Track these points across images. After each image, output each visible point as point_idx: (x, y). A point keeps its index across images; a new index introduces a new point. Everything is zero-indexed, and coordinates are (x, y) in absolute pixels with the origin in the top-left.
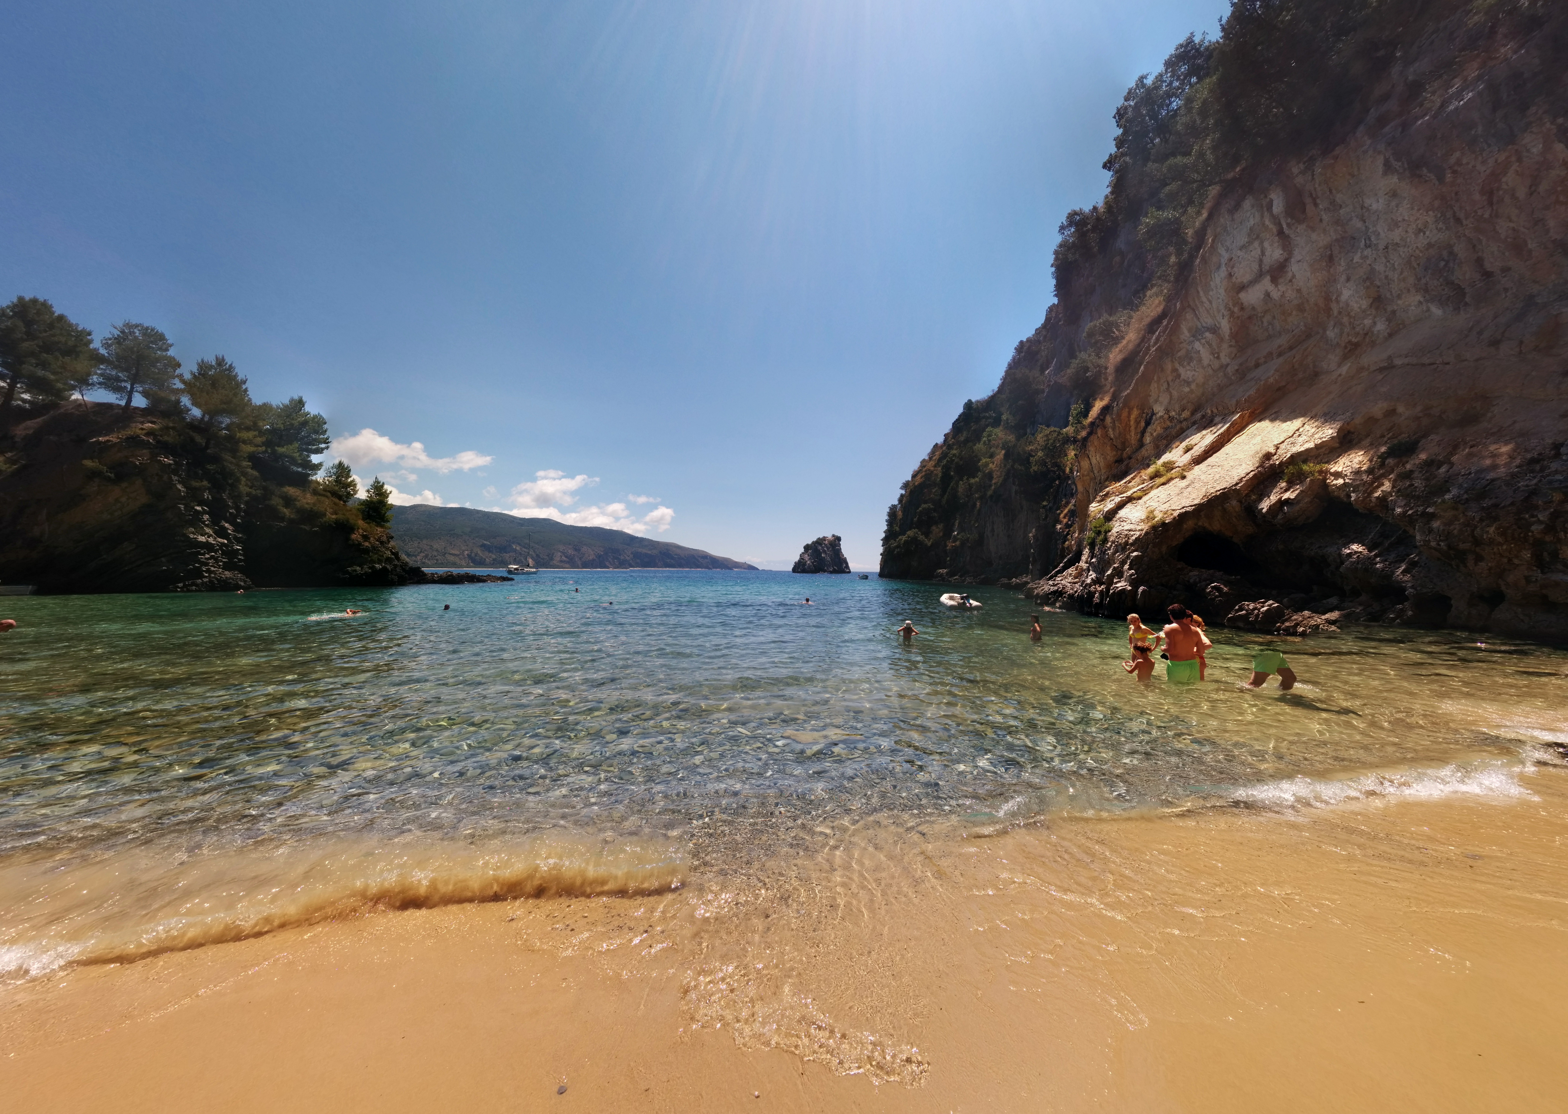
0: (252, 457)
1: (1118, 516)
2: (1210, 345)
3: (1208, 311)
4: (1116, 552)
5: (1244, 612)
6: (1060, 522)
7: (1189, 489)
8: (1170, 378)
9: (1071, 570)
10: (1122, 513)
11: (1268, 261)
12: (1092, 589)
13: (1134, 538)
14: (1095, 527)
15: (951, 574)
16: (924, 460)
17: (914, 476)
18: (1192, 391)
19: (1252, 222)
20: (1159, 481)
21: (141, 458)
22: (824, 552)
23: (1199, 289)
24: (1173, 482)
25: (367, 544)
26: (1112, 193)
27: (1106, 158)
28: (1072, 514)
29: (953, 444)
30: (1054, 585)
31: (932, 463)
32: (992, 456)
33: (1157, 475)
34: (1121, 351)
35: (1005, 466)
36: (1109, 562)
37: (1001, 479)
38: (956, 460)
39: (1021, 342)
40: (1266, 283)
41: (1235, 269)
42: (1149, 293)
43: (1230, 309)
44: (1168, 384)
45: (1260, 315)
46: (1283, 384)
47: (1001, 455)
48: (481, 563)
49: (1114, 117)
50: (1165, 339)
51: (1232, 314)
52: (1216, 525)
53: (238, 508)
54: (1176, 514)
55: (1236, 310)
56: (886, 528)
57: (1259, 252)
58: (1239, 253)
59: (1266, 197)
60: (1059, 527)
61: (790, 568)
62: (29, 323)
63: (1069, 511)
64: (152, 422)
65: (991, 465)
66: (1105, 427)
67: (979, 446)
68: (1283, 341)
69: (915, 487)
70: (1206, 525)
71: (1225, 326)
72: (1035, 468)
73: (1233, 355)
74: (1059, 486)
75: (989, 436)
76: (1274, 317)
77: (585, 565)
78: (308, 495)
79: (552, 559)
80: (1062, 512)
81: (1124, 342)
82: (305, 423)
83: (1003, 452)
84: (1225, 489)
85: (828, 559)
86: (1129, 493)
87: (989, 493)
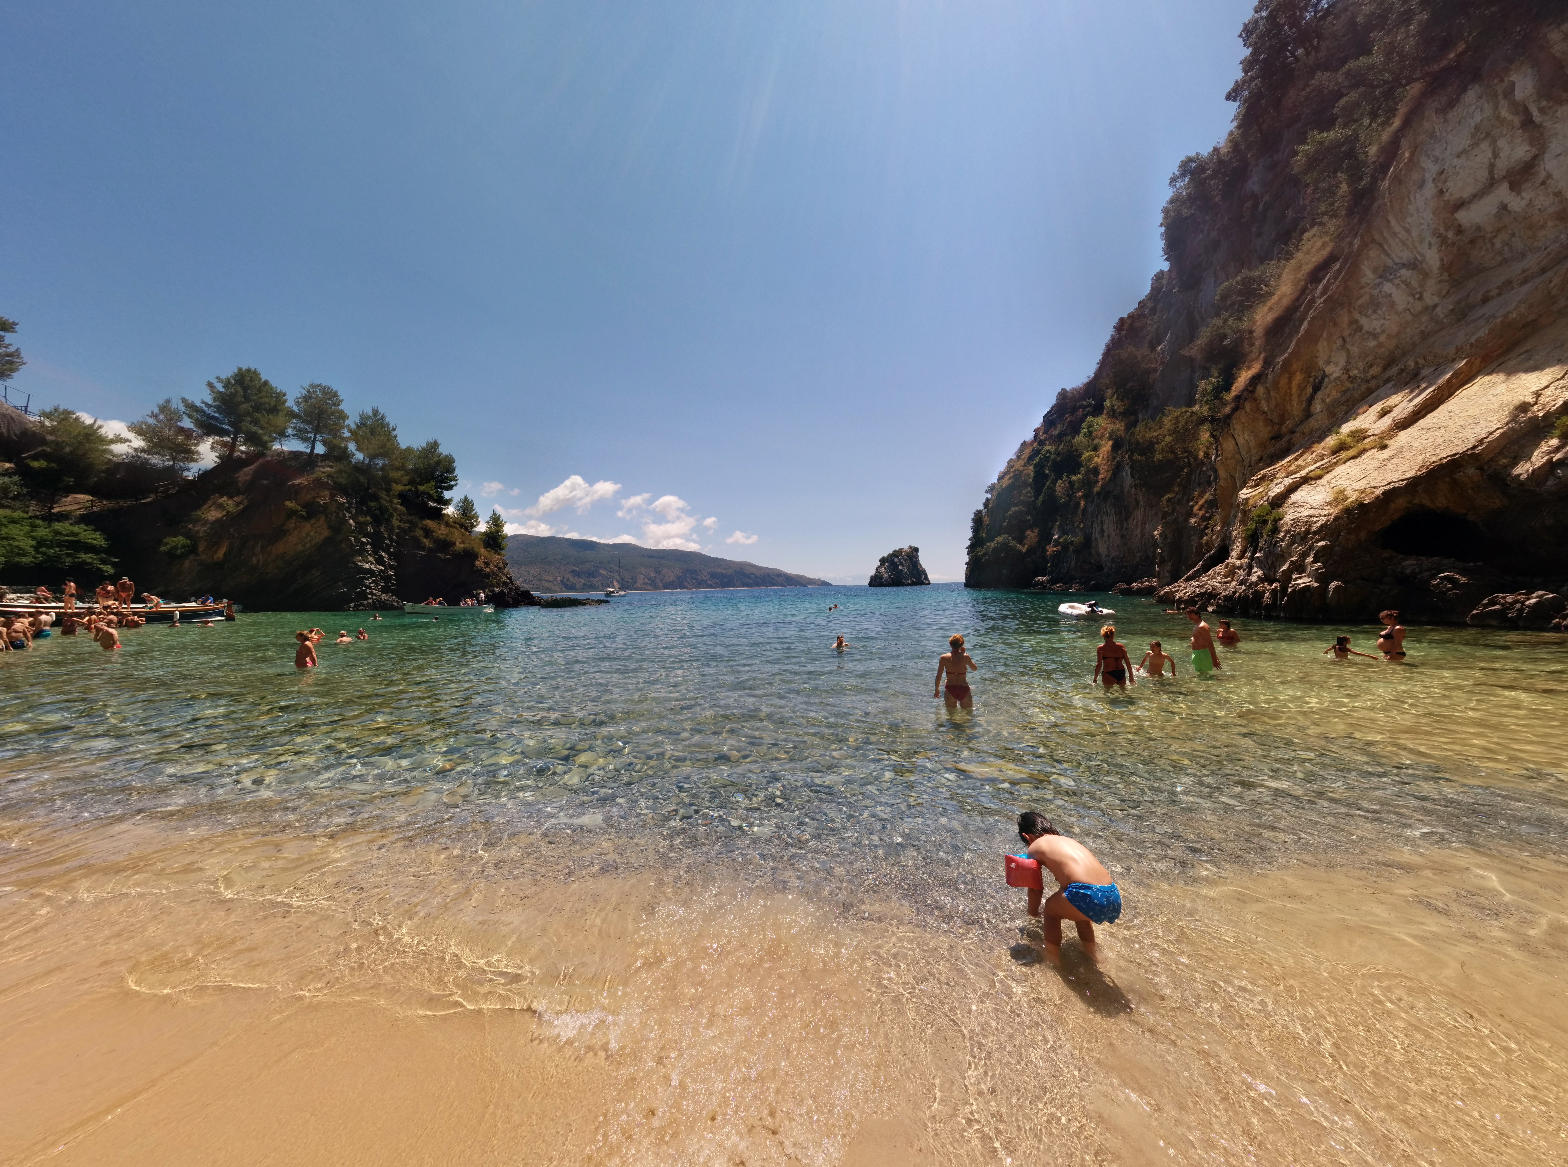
0: (401, 495)
1: (1290, 501)
2: (1407, 284)
3: (1404, 243)
4: (1293, 542)
5: (1497, 607)
6: (1195, 515)
7: (1396, 460)
8: (1347, 333)
9: (1220, 568)
10: (1296, 497)
11: (1502, 165)
12: (1260, 587)
13: (1318, 525)
14: (1259, 516)
15: (1053, 582)
16: (1011, 460)
17: (1000, 478)
18: (1380, 345)
19: (1478, 118)
20: (1344, 455)
21: (324, 498)
22: (902, 564)
23: (1390, 218)
24: (1369, 453)
25: (488, 570)
26: (1239, 127)
27: (1230, 86)
28: (1212, 504)
29: (1046, 439)
30: (1199, 586)
31: (1022, 462)
32: (1096, 448)
33: (1342, 447)
34: (1271, 309)
35: (1114, 458)
36: (1282, 556)
37: (1110, 473)
38: (1052, 457)
39: (1122, 319)
40: (1503, 192)
41: (1449, 184)
42: (1306, 236)
43: (1440, 235)
44: (1344, 340)
45: (1489, 235)
46: (1532, 317)
47: (1106, 447)
48: (573, 588)
49: (1240, 36)
50: (1338, 287)
51: (1443, 240)
52: (1441, 501)
53: (391, 540)
54: (1379, 492)
55: (1450, 234)
56: (971, 535)
57: (1490, 155)
58: (1456, 161)
59: (1502, 81)
60: (1193, 520)
61: (866, 583)
62: (245, 389)
63: (1206, 502)
64: (331, 467)
65: (1096, 459)
66: (1255, 400)
67: (1079, 438)
68: (1531, 262)
69: (1003, 489)
70: (1426, 502)
71: (1433, 258)
72: (1159, 457)
73: (1444, 292)
74: (1189, 474)
75: (1090, 426)
76: (1513, 235)
77: (666, 587)
78: (442, 527)
79: (635, 582)
80: (1196, 503)
81: (1275, 298)
82: (438, 463)
83: (1110, 443)
84: (1455, 455)
85: (906, 571)
86: (1303, 473)
87: (1097, 489)
